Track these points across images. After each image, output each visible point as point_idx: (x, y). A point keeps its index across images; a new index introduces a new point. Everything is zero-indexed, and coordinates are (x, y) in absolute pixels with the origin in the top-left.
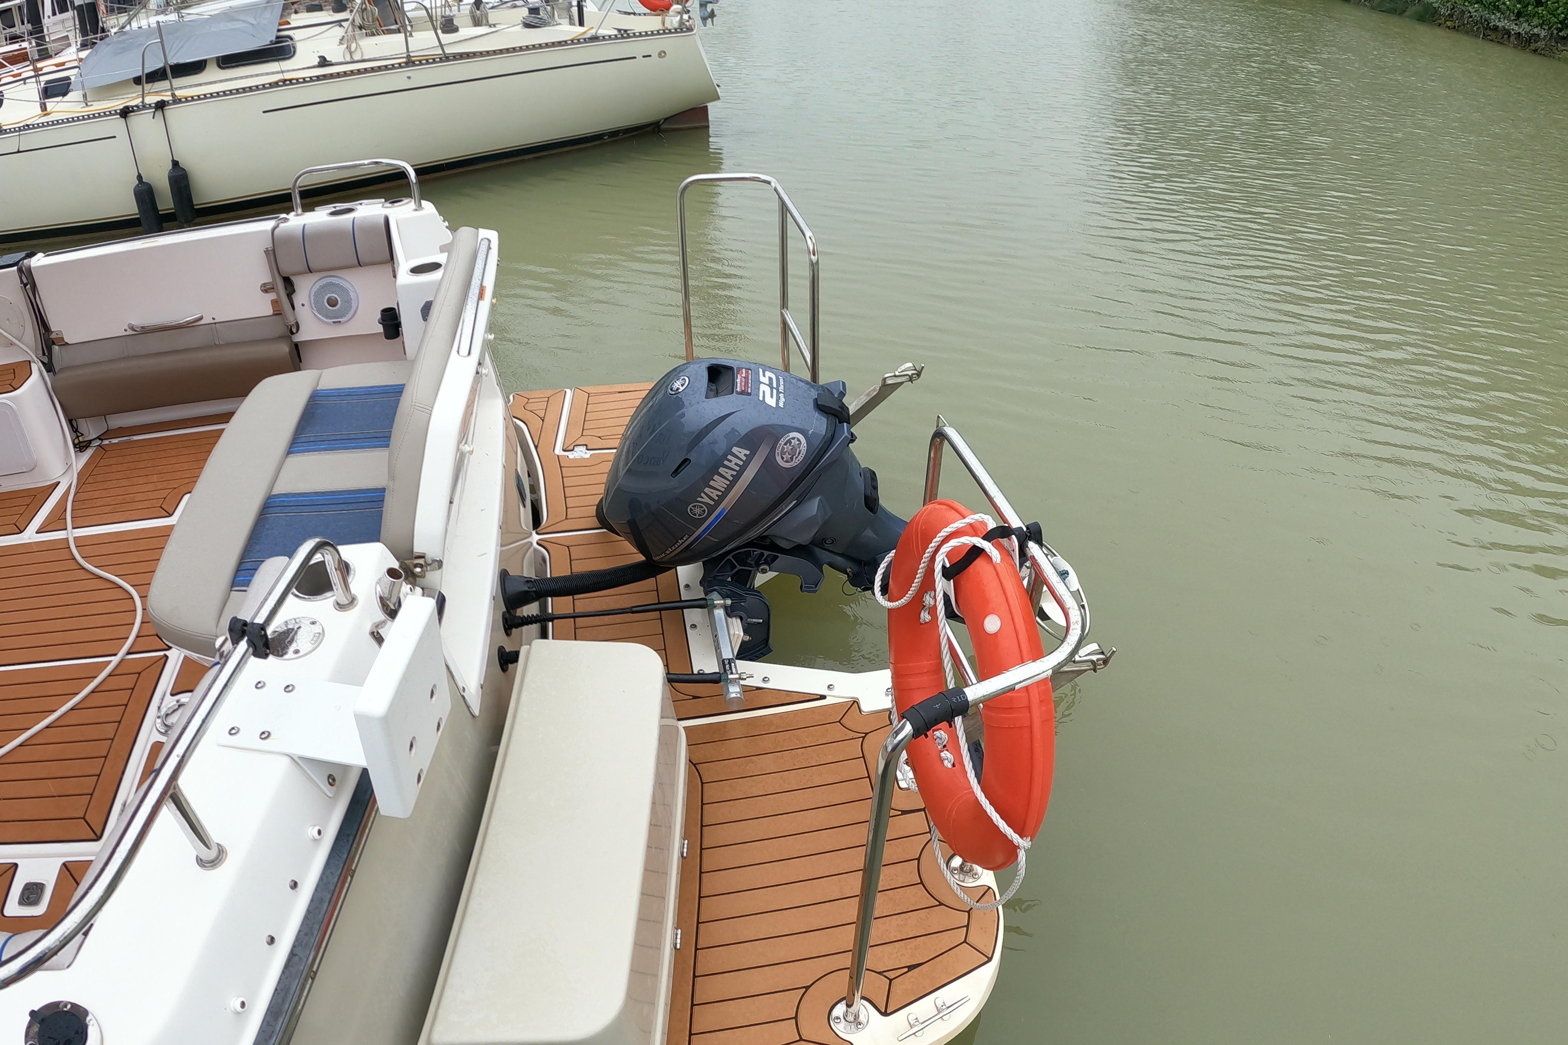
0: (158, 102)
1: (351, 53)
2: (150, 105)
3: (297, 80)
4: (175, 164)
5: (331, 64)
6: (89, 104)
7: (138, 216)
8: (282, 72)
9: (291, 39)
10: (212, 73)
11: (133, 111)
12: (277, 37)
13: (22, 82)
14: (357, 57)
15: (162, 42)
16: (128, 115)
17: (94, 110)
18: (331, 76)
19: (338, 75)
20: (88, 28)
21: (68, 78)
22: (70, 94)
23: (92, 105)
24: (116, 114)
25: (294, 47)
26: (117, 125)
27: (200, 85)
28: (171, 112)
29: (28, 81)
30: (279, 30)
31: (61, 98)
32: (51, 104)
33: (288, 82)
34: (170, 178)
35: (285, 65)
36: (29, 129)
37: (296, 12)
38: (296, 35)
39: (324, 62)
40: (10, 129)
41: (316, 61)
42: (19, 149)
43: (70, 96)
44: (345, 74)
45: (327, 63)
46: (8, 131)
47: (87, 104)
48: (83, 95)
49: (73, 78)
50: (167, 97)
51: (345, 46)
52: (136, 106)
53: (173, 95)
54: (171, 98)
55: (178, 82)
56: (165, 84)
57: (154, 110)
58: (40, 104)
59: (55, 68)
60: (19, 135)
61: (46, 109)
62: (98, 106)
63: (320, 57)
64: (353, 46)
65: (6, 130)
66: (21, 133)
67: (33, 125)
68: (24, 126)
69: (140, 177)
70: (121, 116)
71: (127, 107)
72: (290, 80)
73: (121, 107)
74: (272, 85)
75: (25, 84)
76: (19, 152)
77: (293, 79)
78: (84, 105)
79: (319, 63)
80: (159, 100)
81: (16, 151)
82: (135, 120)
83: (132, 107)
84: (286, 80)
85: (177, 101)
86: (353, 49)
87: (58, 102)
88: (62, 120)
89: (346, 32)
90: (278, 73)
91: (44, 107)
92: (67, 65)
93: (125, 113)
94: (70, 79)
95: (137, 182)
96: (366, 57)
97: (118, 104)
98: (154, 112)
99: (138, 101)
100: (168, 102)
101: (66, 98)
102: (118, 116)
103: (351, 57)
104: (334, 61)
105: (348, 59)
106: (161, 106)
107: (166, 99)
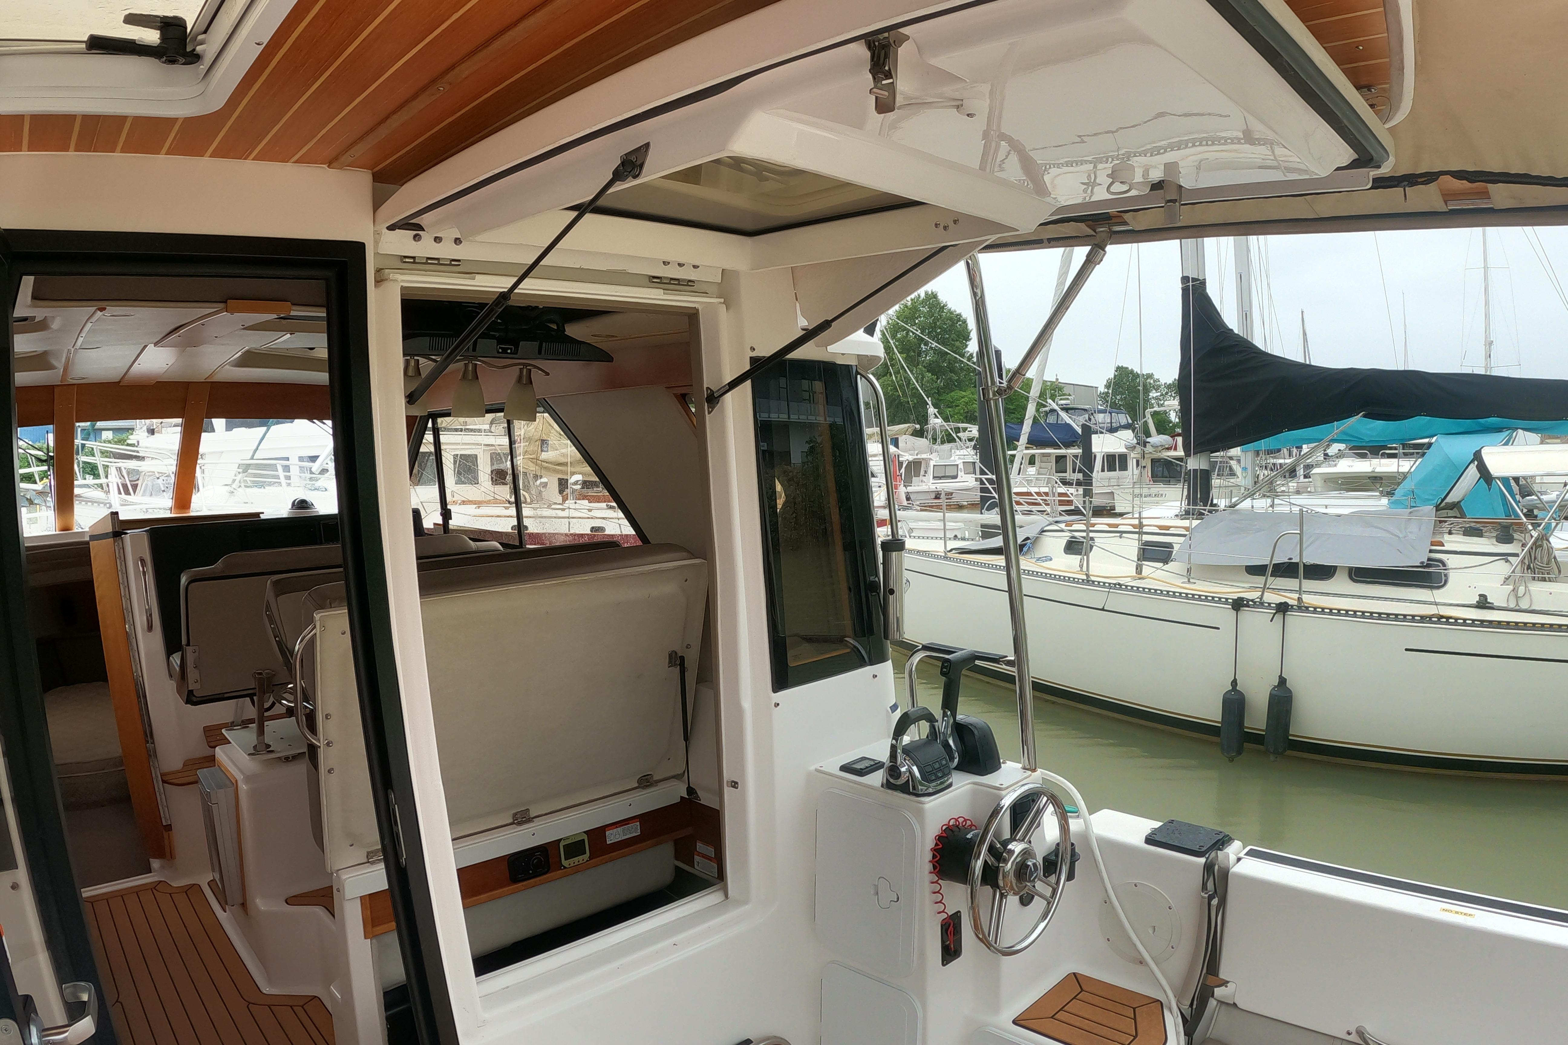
0: (1281, 603)
1: (1517, 598)
2: (1269, 604)
3: (1456, 619)
4: (1282, 681)
5: (1492, 607)
6: (1191, 580)
7: (1220, 725)
8: (1436, 604)
9: (1444, 565)
10: (1340, 583)
11: (1248, 606)
12: (1429, 559)
13: (1118, 535)
14: (1524, 605)
15: (1301, 534)
16: (1242, 608)
17: (1202, 591)
18: (1491, 624)
19: (1499, 624)
20: (1199, 496)
21: (1170, 545)
22: (1171, 564)
23: (1195, 583)
24: (1226, 602)
25: (1446, 575)
26: (1224, 616)
27: (1328, 594)
28: (1294, 619)
29: (1124, 535)
30: (1431, 551)
31: (1162, 564)
32: (1149, 568)
33: (1444, 620)
34: (1272, 696)
35: (1439, 595)
36: (1120, 589)
37: (1450, 533)
38: (1451, 561)
39: (1483, 603)
40: (1099, 582)
41: (1474, 600)
42: (1104, 607)
43: (1171, 566)
44: (1508, 625)
45: (1487, 605)
46: (1096, 583)
47: (1189, 581)
48: (1188, 569)
49: (1176, 547)
50: (1291, 599)
51: (1511, 587)
52: (1252, 601)
53: (1300, 599)
54: (1296, 603)
55: (1308, 585)
56: (1293, 583)
57: (1274, 611)
58: (1137, 566)
59: (1157, 531)
60: (1109, 592)
61: (1141, 573)
62: (1202, 587)
63: (1480, 595)
64: (1522, 589)
65: (1093, 582)
66: (1111, 590)
67: (1127, 586)
68: (1115, 584)
69: (1234, 683)
70: (1233, 608)
71: (1241, 599)
72: (1448, 618)
73: (1235, 596)
74: (1423, 619)
75: (1121, 537)
76: (1103, 610)
77: (1451, 618)
78: (1186, 580)
79: (1477, 602)
80: (1283, 601)
81: (1101, 608)
82: (1246, 614)
83: (1248, 600)
84: (1442, 617)
85: (1302, 608)
86: (1520, 594)
87: (1157, 569)
88: (1162, 591)
89: (1513, 572)
90: (1431, 603)
91: (1139, 569)
92: (1172, 531)
93: (1238, 605)
94: (1173, 548)
95: (1231, 688)
96: (1535, 607)
97: (1233, 591)
98: (1275, 614)
99: (1254, 595)
100: (1292, 606)
101: (1166, 567)
102: (1230, 607)
103: (1517, 604)
104: (1496, 604)
105: (1512, 605)
106: (1283, 608)
107: (1290, 602)
